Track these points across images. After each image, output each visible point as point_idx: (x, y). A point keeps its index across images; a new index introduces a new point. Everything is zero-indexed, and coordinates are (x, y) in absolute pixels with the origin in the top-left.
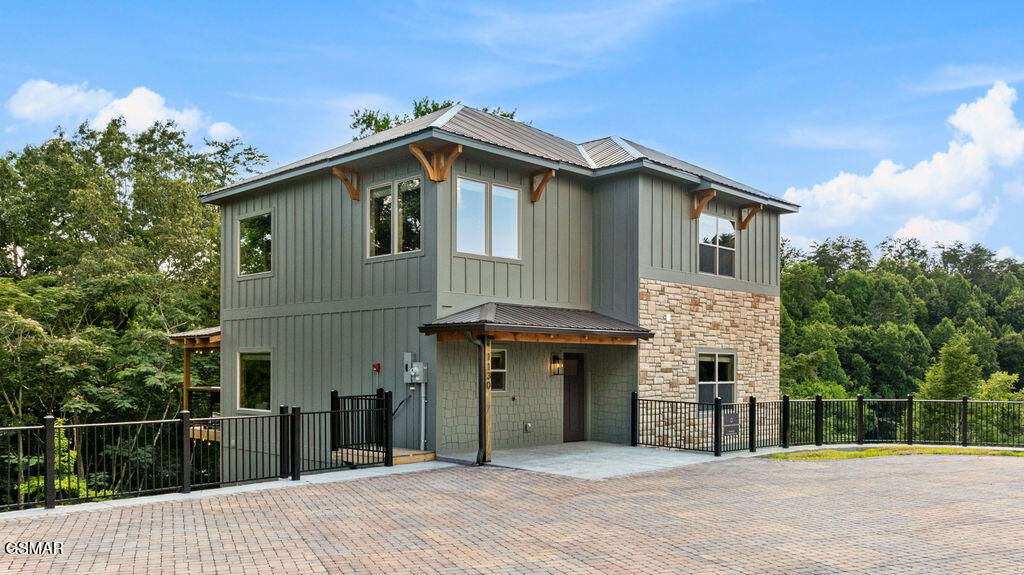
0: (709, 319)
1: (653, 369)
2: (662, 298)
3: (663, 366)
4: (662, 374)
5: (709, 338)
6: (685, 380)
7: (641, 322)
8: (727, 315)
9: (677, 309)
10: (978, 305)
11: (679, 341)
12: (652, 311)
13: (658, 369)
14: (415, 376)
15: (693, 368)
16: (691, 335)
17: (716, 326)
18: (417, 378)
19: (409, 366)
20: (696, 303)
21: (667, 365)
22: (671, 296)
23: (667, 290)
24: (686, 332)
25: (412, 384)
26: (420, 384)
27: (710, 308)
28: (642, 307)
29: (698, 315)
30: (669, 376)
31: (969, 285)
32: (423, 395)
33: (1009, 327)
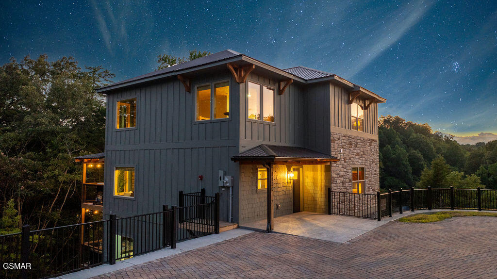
0: (356, 151)
1: (336, 176)
2: (339, 142)
3: (340, 175)
4: (339, 178)
5: (356, 160)
6: (347, 180)
7: (332, 153)
8: (362, 149)
9: (345, 147)
10: (400, 140)
11: (345, 162)
12: (336, 148)
13: (338, 176)
14: (226, 183)
15: (351, 174)
16: (350, 159)
17: (358, 154)
18: (227, 184)
19: (222, 178)
20: (351, 144)
21: (342, 174)
22: (342, 141)
23: (341, 138)
24: (348, 158)
25: (224, 187)
26: (229, 187)
27: (356, 146)
28: (332, 146)
29: (352, 149)
30: (342, 179)
31: (395, 132)
32: (231, 193)
33: (412, 148)
